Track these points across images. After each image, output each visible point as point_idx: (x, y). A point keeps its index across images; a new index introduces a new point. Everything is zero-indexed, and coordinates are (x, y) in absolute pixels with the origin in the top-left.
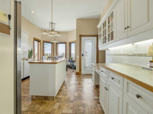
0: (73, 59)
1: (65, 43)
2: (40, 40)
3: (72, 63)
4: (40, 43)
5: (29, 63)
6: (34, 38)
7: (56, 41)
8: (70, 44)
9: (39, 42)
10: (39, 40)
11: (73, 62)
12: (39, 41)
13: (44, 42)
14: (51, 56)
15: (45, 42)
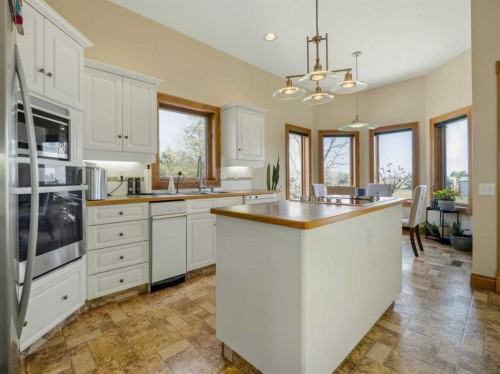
0: (458, 200)
1: (412, 127)
2: (310, 131)
3: (450, 220)
4: (307, 139)
5: (213, 211)
6: (286, 125)
7: (362, 122)
8: (439, 127)
9: (306, 135)
10: (306, 129)
11: (458, 212)
12: (304, 133)
13: (324, 134)
14: (349, 185)
15: (325, 136)
